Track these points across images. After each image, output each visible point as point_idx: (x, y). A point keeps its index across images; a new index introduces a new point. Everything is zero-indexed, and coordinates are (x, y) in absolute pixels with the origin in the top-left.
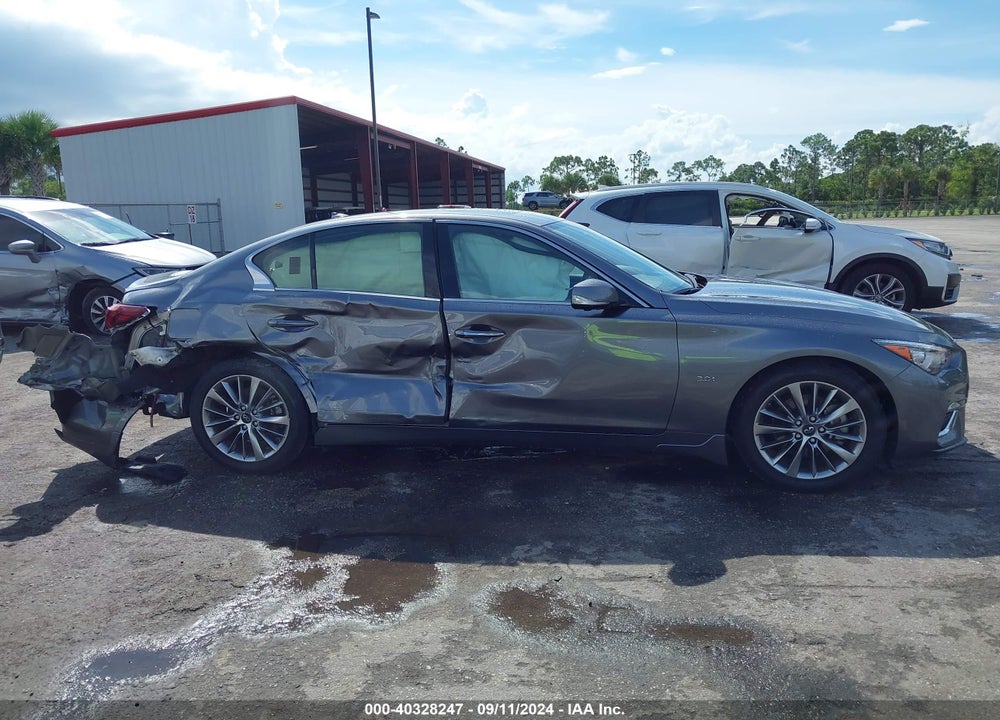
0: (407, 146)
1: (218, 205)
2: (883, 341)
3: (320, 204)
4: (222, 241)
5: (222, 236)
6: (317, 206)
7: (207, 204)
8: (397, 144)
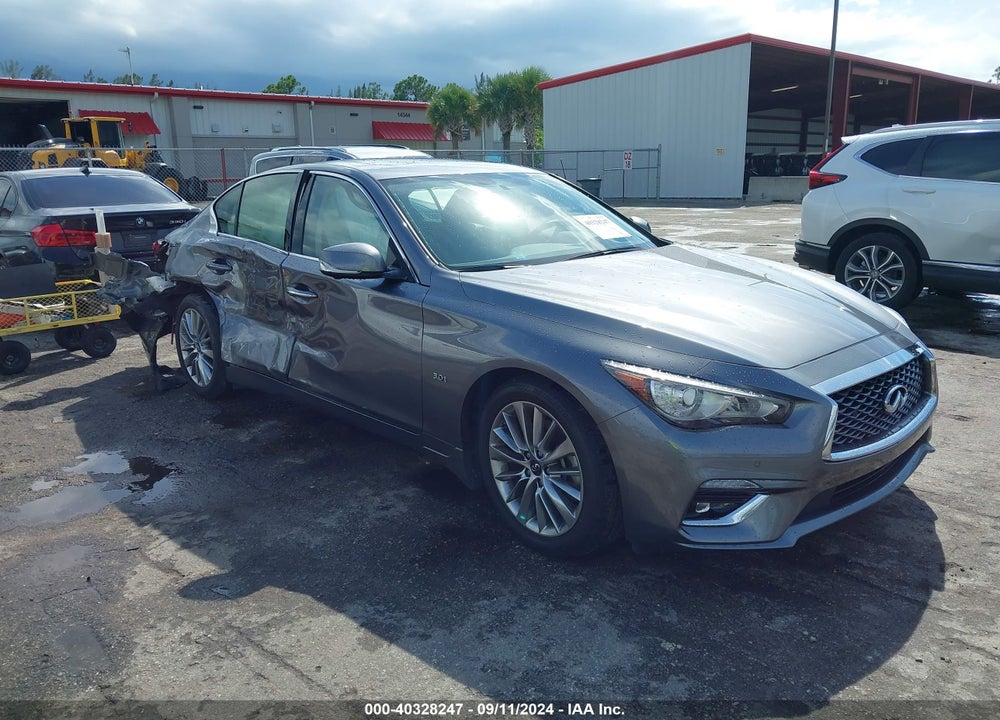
0: (908, 80)
1: (659, 151)
2: (620, 366)
3: (808, 148)
4: (658, 187)
5: (658, 182)
6: (805, 150)
7: (649, 150)
8: (889, 78)
